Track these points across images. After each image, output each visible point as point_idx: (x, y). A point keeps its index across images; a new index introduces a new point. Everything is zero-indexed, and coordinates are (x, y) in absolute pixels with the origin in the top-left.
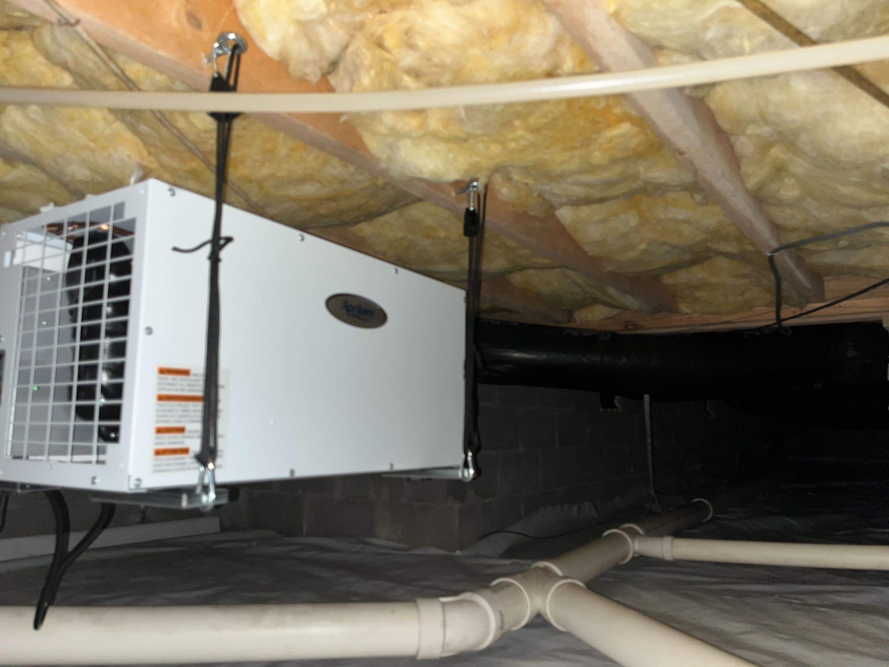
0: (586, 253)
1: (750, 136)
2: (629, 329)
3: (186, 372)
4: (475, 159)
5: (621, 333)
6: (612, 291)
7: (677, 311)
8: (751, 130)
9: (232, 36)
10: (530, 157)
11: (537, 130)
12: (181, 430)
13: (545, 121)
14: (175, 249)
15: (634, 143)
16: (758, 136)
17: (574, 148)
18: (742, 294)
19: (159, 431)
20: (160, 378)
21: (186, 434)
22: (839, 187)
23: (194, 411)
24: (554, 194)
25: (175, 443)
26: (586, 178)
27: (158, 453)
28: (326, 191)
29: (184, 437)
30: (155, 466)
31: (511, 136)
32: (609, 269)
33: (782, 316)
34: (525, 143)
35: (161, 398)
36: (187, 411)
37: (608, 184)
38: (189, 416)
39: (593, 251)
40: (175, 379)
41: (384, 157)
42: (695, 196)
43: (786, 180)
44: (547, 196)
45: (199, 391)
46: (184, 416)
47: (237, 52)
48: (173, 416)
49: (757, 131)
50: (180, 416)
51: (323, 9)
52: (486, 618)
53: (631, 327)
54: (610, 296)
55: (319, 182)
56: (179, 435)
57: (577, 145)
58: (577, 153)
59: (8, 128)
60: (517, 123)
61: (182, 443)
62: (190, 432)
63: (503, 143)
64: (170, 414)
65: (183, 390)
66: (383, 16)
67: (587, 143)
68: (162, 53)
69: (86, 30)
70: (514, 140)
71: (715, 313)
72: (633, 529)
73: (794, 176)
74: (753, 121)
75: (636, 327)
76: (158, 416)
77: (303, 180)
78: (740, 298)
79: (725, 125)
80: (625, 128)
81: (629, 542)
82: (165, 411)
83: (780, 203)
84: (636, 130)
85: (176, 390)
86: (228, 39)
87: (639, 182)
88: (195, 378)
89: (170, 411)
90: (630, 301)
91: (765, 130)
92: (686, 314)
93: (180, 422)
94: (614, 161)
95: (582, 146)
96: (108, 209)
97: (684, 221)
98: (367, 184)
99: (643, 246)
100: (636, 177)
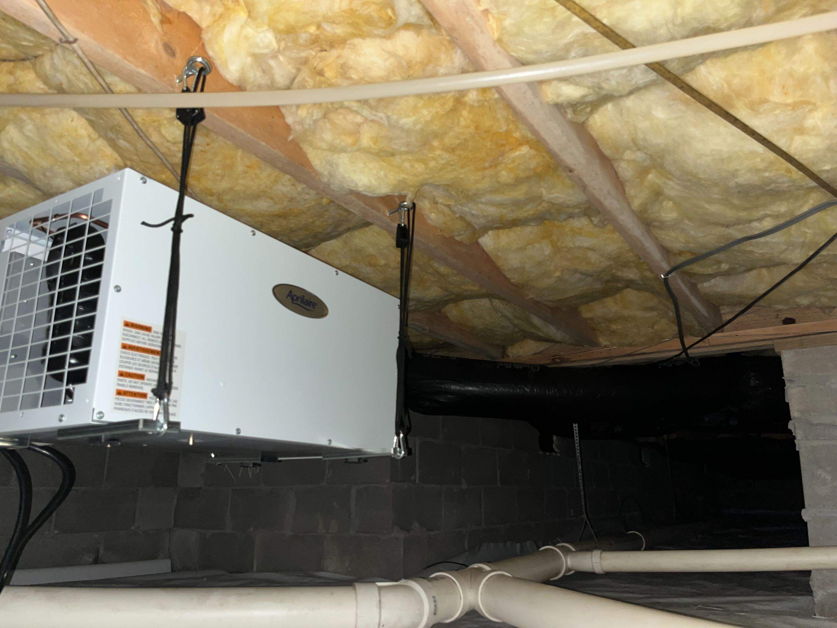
0: (508, 280)
1: (628, 161)
2: (557, 363)
3: (148, 329)
4: (402, 176)
5: (550, 366)
6: (536, 321)
7: (596, 344)
8: (628, 155)
9: (199, 59)
10: (448, 176)
11: (452, 150)
12: (142, 377)
13: (458, 141)
14: (144, 223)
15: (533, 164)
16: (634, 161)
17: (485, 168)
18: (652, 327)
19: (121, 374)
20: (124, 330)
21: (145, 381)
22: (707, 206)
23: (153, 363)
24: (473, 215)
25: (135, 387)
26: (498, 198)
27: (119, 393)
28: (277, 208)
29: (142, 383)
30: (116, 404)
31: (431, 155)
32: (531, 296)
33: (687, 344)
34: (442, 162)
35: (124, 347)
36: (148, 362)
37: (517, 204)
38: (149, 366)
39: (514, 278)
40: (138, 333)
41: (326, 173)
42: (593, 219)
43: (664, 204)
44: (468, 218)
45: (158, 346)
46: (144, 365)
47: (203, 73)
48: (135, 364)
49: (633, 157)
50: (140, 365)
51: (275, 45)
52: (421, 602)
53: (558, 360)
54: (535, 327)
55: (272, 198)
56: (140, 381)
57: (487, 164)
58: (488, 172)
59: (6, 145)
60: (436, 143)
61: (141, 388)
62: (148, 380)
63: (424, 162)
64: (132, 361)
65: (145, 343)
66: (324, 53)
67: (495, 165)
68: (142, 71)
69: (81, 48)
70: (434, 159)
71: (630, 345)
72: (567, 548)
73: (670, 199)
74: (628, 148)
75: (563, 360)
76: (121, 362)
77: (257, 196)
78: (651, 330)
79: (607, 152)
80: (524, 150)
81: (562, 557)
82: (128, 358)
83: (663, 225)
84: (533, 152)
85: (138, 342)
86: (196, 62)
87: (545, 205)
88: (155, 335)
89: (132, 359)
90: (552, 331)
91: (639, 156)
92: (605, 346)
93: (140, 370)
94: (518, 182)
95: (491, 166)
96: (89, 195)
97: (589, 249)
98: (313, 203)
99: (558, 274)
100: (540, 198)
